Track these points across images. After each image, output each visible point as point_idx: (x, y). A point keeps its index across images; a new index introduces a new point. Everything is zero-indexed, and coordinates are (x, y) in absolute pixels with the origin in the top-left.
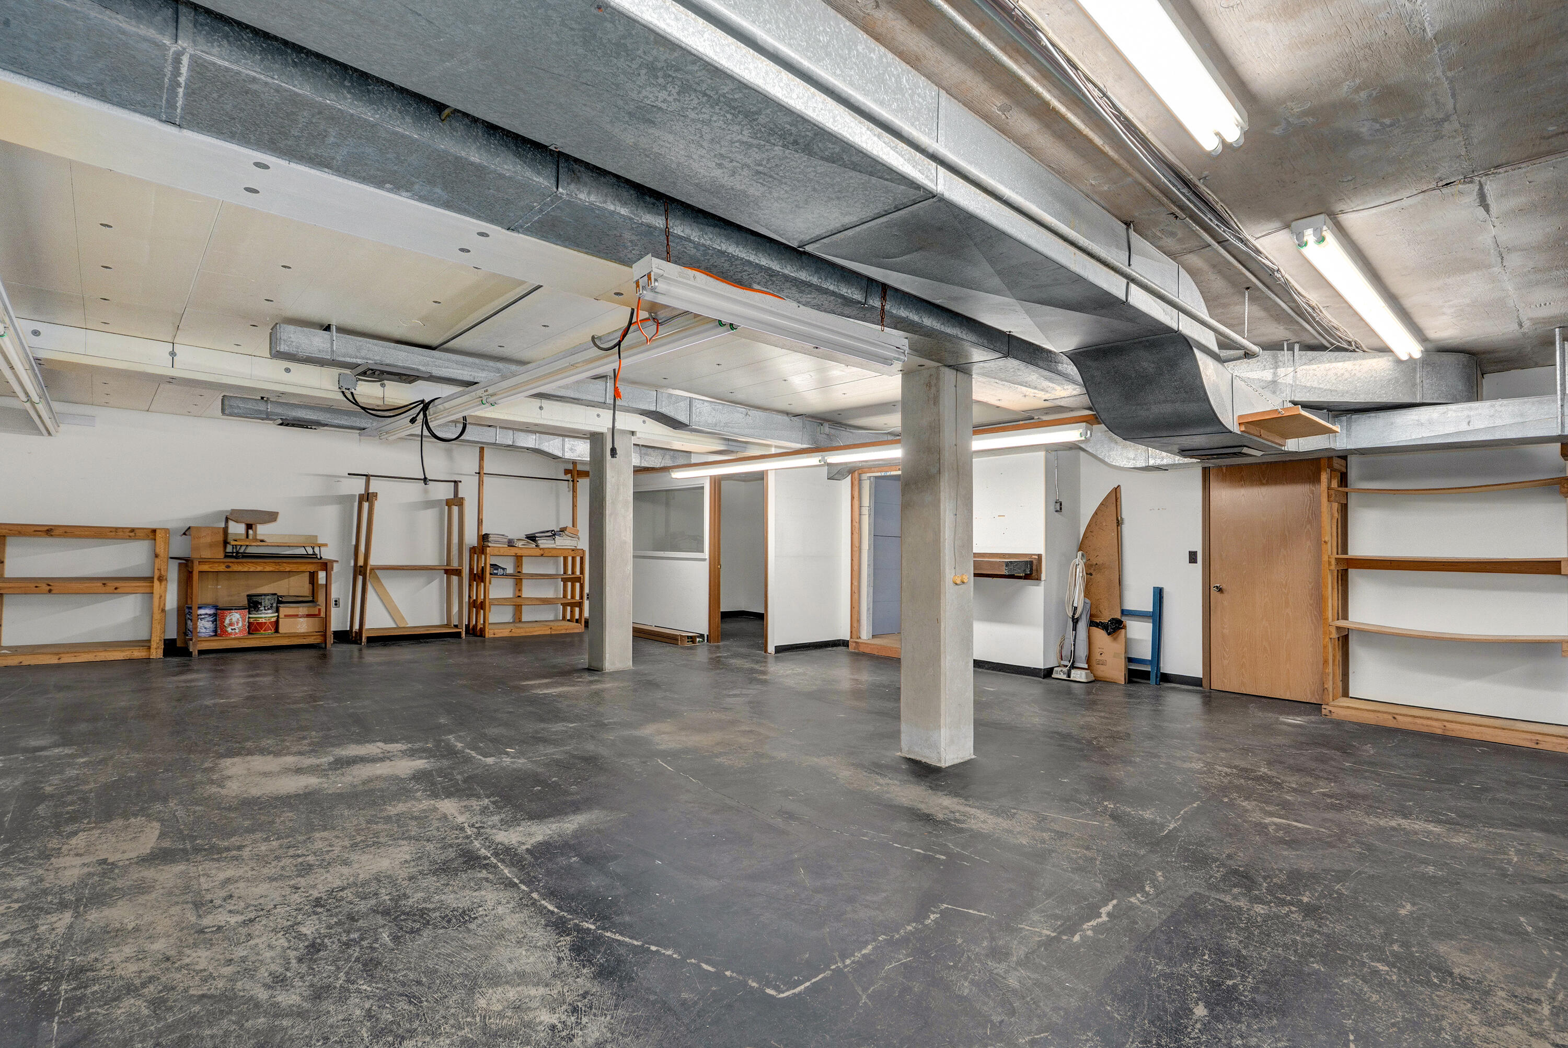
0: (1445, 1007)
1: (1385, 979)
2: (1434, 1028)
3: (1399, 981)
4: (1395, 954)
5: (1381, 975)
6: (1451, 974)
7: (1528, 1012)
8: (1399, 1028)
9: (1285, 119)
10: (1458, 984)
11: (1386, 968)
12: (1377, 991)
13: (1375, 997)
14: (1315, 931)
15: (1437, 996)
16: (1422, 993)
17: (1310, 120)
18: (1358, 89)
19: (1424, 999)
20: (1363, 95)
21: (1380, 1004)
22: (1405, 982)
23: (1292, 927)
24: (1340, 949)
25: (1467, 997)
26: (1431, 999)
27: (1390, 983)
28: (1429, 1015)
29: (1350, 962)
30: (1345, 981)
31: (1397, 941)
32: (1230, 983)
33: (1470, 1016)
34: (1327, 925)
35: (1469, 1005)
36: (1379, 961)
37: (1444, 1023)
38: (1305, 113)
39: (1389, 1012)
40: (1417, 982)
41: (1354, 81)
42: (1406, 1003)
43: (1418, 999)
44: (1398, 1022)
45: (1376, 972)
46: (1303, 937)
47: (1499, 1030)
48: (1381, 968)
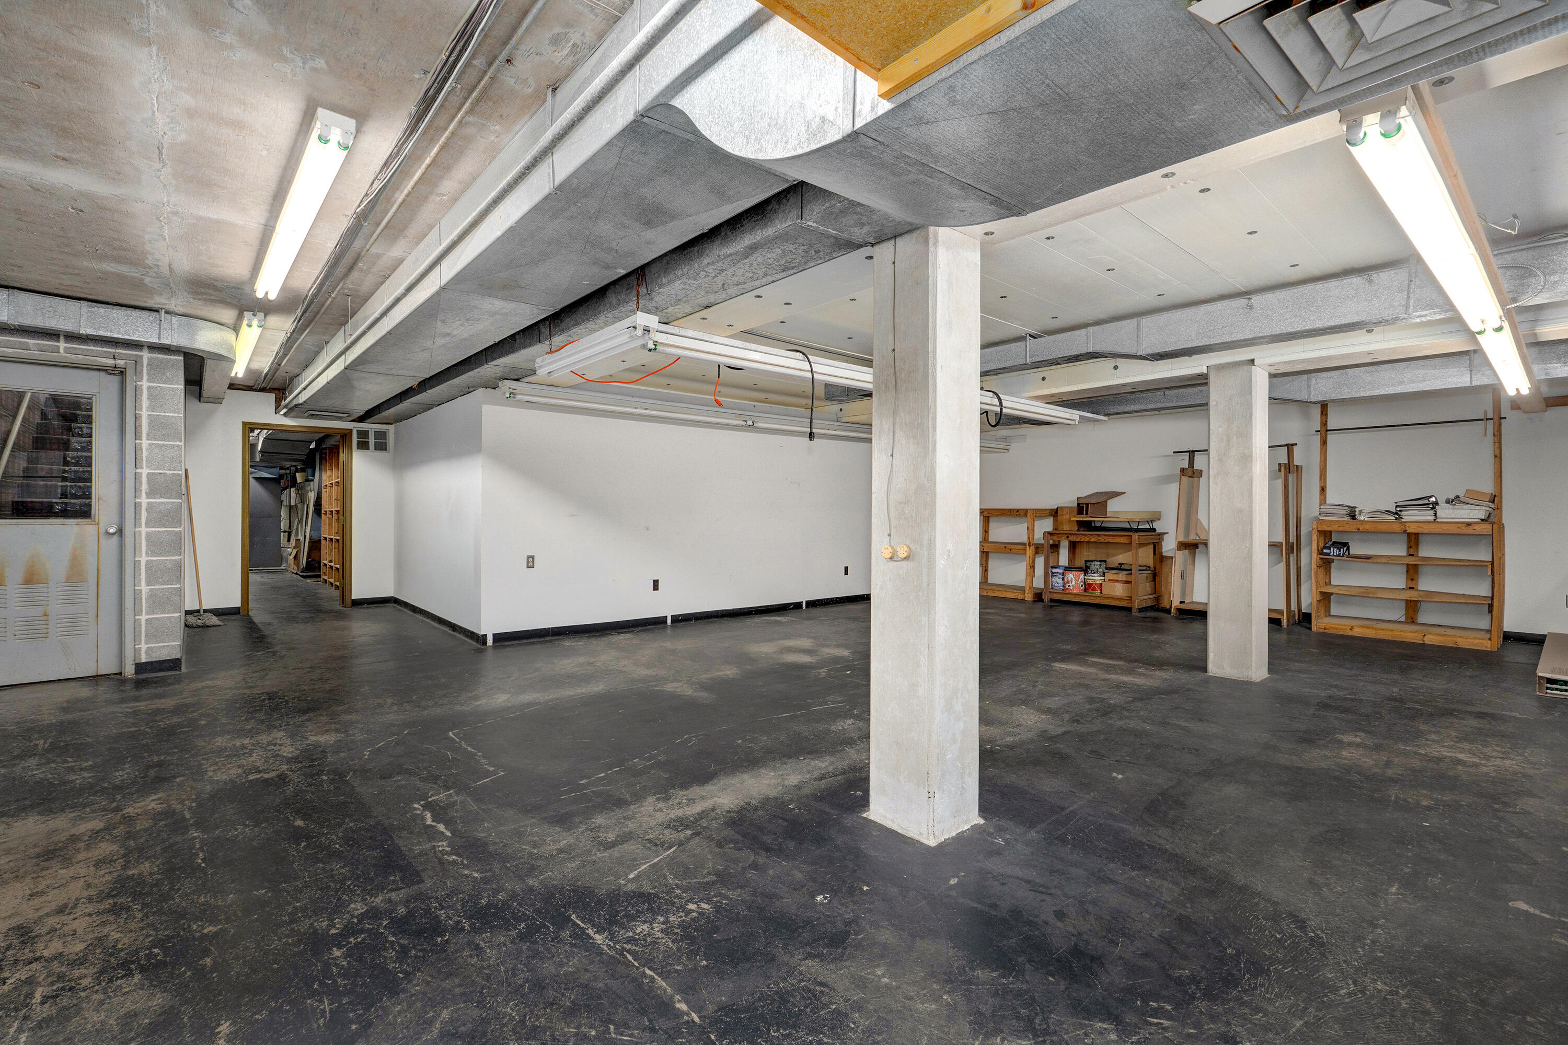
0: (142, 929)
1: (202, 920)
2: (148, 907)
3: (189, 926)
4: (206, 952)
5: (207, 921)
6: (143, 969)
7: (61, 977)
8: (174, 890)
9: (304, 68)
10: (133, 962)
11: (205, 931)
12: (203, 905)
13: (202, 899)
14: (293, 921)
15: (151, 935)
16: (165, 929)
17: (286, 51)
18: (231, 47)
19: (162, 924)
20: (228, 39)
21: (196, 897)
22: (184, 929)
23: (314, 911)
24: (257, 920)
25: (122, 954)
26: (155, 929)
27: (197, 919)
28: (154, 914)
29: (240, 914)
30: (231, 896)
31: (211, 972)
32: (303, 844)
33: (119, 935)
34: (288, 936)
35: (120, 946)
36: (216, 934)
37: (140, 915)
38: (286, 60)
39: (186, 896)
40: (173, 937)
41: (228, 56)
42: (176, 912)
43: (166, 921)
44: (176, 893)
45: (213, 921)
46: (296, 908)
47: (91, 939)
48: (211, 928)
